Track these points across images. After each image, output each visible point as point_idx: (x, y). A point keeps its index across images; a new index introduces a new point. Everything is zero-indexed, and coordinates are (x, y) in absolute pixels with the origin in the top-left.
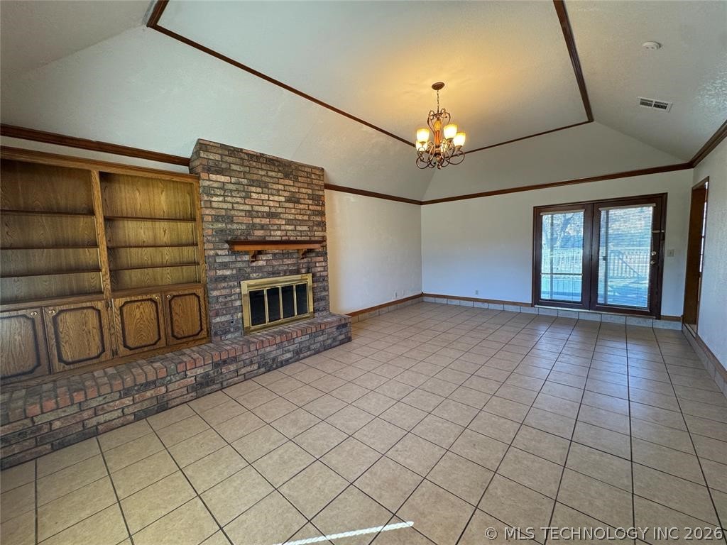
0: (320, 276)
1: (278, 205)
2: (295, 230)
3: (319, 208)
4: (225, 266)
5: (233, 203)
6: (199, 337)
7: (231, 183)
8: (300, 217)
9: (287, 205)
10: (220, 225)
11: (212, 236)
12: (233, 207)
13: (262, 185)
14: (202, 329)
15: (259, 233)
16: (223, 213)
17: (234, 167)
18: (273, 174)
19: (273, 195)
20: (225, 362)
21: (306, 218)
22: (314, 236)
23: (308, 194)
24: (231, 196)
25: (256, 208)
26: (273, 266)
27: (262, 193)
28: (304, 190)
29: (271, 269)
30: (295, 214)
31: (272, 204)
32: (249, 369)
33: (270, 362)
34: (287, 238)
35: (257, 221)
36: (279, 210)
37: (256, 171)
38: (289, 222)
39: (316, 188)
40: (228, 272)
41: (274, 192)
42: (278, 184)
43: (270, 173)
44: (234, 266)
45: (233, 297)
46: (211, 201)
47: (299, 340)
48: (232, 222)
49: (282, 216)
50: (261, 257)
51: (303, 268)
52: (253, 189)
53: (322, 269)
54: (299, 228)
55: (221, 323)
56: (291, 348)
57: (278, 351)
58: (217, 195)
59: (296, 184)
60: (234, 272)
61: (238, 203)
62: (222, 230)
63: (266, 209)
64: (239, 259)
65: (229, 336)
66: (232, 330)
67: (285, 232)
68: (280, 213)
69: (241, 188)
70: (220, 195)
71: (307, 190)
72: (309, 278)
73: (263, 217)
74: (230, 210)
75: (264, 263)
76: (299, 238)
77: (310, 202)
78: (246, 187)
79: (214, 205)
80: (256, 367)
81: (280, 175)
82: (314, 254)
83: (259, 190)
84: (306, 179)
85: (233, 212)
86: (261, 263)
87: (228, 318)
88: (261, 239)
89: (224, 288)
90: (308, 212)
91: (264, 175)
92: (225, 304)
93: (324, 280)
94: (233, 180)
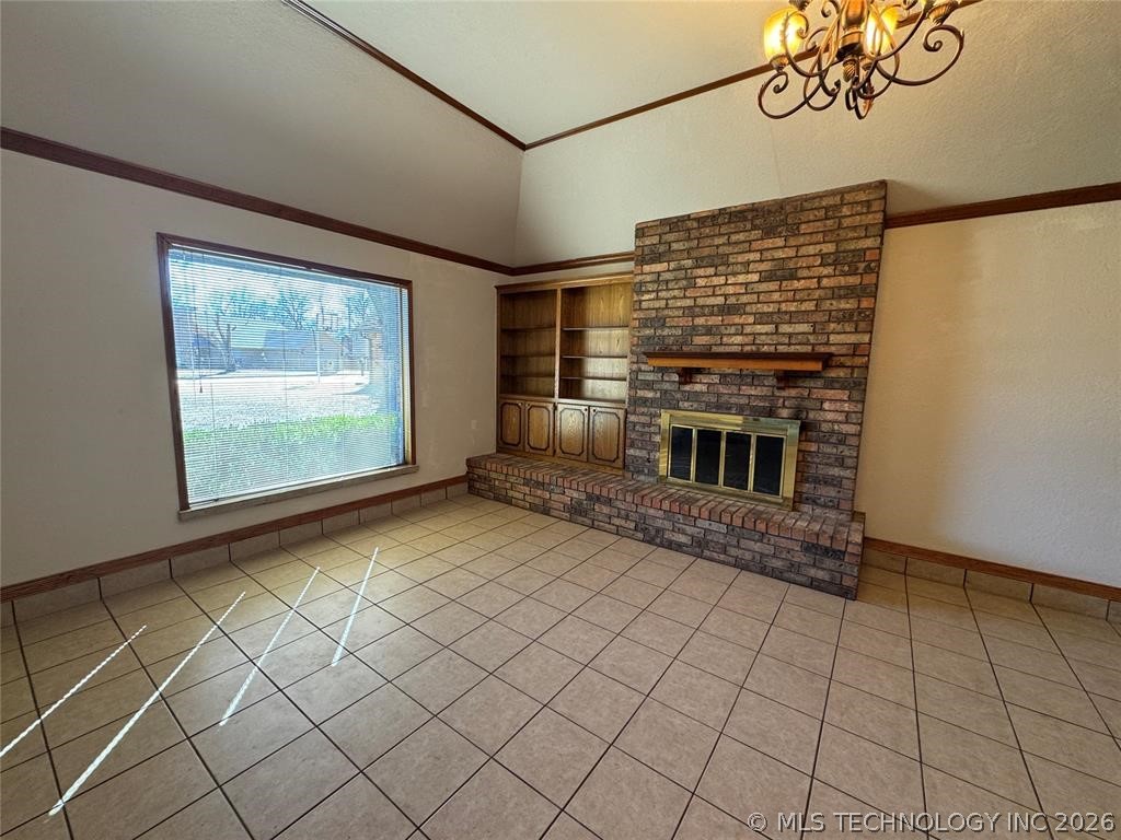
0: (833, 432)
1: (743, 291)
2: (777, 333)
3: (853, 280)
4: (649, 385)
5: (667, 300)
6: (613, 465)
7: (669, 270)
8: (792, 307)
9: (764, 287)
10: (648, 332)
11: (638, 345)
12: (667, 304)
13: (717, 261)
14: (618, 457)
15: (701, 340)
16: (653, 314)
17: (675, 246)
18: (741, 237)
19: (735, 274)
20: (598, 499)
21: (810, 306)
22: (827, 344)
23: (822, 256)
24: (668, 290)
25: (700, 301)
26: (719, 395)
27: (716, 275)
28: (811, 250)
29: (714, 400)
30: (780, 302)
31: (730, 290)
32: (623, 523)
33: (653, 532)
34: (754, 348)
35: (700, 321)
36: (744, 299)
37: (709, 241)
38: (761, 318)
39: (851, 235)
40: (650, 395)
41: (739, 268)
42: (750, 251)
43: (734, 238)
44: (658, 386)
45: (652, 429)
46: (640, 302)
47: (706, 524)
48: (663, 325)
49: (748, 309)
50: (699, 378)
51: (784, 406)
52: (701, 272)
53: (841, 417)
54: (785, 328)
55: (635, 457)
56: (689, 530)
57: (665, 522)
58: (648, 292)
59: (792, 242)
60: (658, 395)
61: (675, 298)
62: (649, 338)
63: (720, 300)
64: (666, 378)
65: (642, 478)
66: (646, 471)
67: (751, 338)
68: (745, 304)
69: (681, 274)
70: (653, 291)
71: (818, 247)
72: (793, 430)
73: (712, 314)
74: (663, 309)
75: (704, 388)
76: (781, 349)
77: (828, 270)
78: (689, 271)
79: (644, 305)
80: (632, 525)
81: (757, 234)
82: (820, 383)
83: (711, 271)
84: (819, 224)
85: (666, 312)
86: (698, 387)
87: (644, 454)
88: (704, 350)
89: (643, 414)
90: (817, 294)
91: (724, 244)
92: (643, 434)
93: (842, 442)
94: (672, 265)
